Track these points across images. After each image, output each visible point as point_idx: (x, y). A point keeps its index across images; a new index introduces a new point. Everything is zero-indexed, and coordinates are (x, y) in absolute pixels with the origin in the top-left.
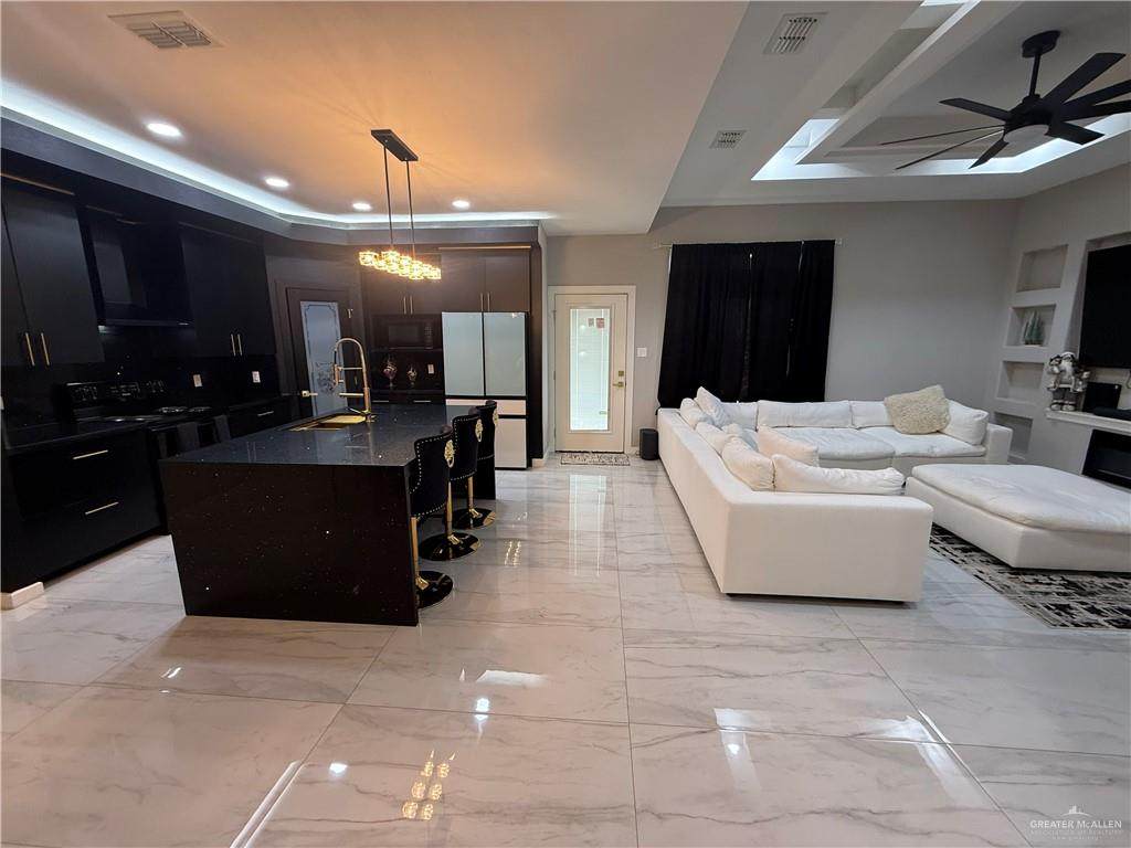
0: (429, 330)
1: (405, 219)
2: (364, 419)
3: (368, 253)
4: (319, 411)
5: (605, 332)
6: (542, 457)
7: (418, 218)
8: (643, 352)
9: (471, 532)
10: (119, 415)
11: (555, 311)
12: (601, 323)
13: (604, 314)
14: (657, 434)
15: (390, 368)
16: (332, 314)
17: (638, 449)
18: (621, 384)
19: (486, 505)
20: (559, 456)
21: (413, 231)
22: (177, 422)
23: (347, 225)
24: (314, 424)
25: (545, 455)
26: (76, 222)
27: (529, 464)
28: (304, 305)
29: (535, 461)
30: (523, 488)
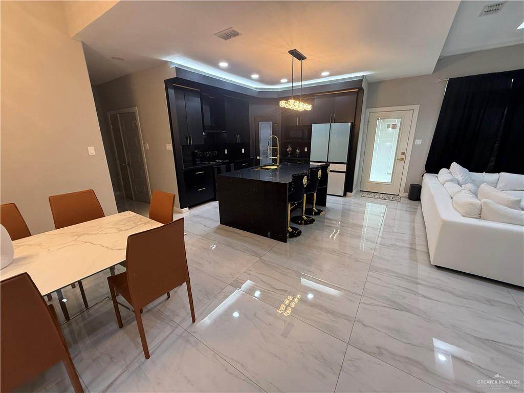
0: (306, 132)
1: (299, 84)
2: (276, 167)
3: (283, 101)
4: (262, 163)
5: (397, 131)
6: (352, 192)
7: (304, 83)
8: (418, 142)
9: (313, 217)
10: (207, 162)
11: (368, 121)
12: (394, 127)
13: (397, 121)
14: (421, 187)
15: (289, 149)
16: (269, 126)
17: (408, 194)
18: (402, 159)
19: (321, 208)
20: (362, 193)
21: (302, 89)
22: (220, 165)
23: (278, 89)
24: (260, 168)
25: (354, 191)
26: (200, 99)
27: (345, 195)
28: (260, 123)
29: (348, 194)
30: (340, 204)
